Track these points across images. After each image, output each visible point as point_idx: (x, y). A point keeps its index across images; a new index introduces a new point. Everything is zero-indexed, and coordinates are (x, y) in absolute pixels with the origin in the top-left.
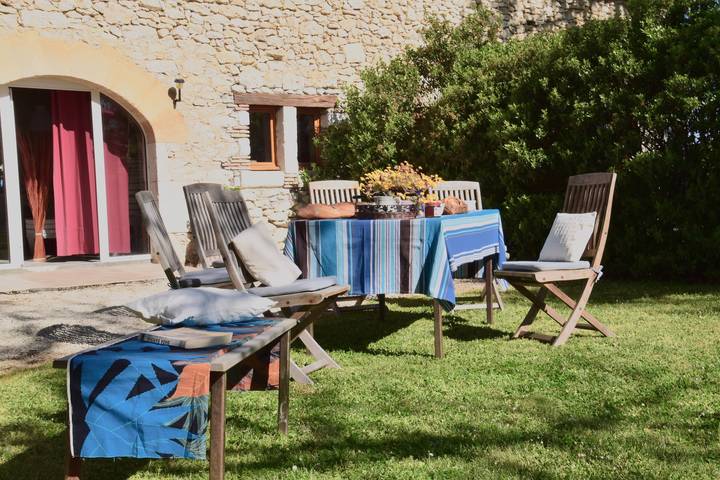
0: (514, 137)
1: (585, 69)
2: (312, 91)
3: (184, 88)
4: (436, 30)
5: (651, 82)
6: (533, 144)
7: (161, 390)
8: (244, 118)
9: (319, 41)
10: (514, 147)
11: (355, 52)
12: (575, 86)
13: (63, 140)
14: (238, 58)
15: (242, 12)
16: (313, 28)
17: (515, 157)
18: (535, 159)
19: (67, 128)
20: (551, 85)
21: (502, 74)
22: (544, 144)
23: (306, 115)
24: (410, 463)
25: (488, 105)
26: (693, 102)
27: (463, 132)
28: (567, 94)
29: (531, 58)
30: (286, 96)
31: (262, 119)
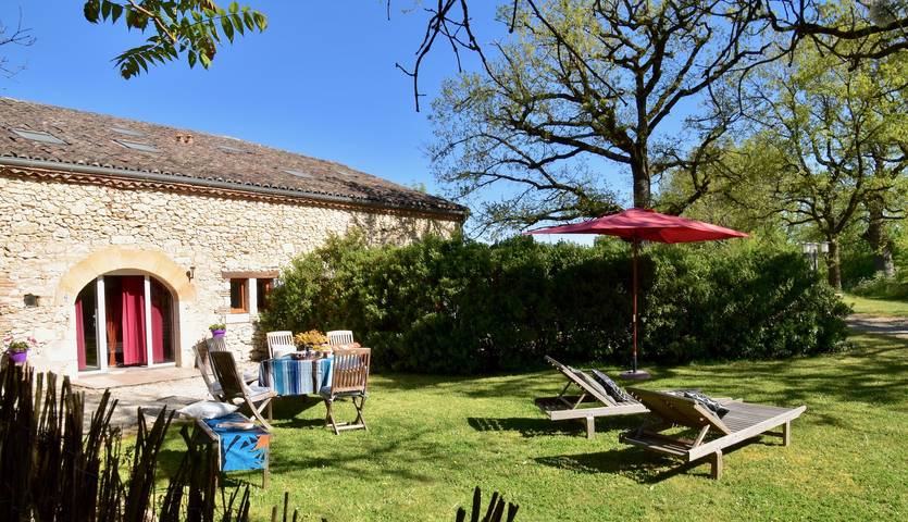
0: (371, 302)
1: (404, 271)
2: (265, 270)
3: (196, 271)
4: (332, 240)
5: (433, 280)
6: (380, 306)
7: (252, 445)
8: (228, 286)
9: (269, 242)
10: (372, 308)
11: (289, 248)
12: (400, 280)
13: (128, 301)
14: (225, 254)
15: (228, 230)
16: (266, 235)
17: (372, 313)
18: (381, 314)
19: (130, 294)
20: (389, 277)
21: (366, 268)
22: (386, 306)
23: (262, 283)
24: (315, 469)
25: (358, 284)
26: (452, 291)
27: (346, 298)
28: (396, 282)
29: (379, 261)
30: (251, 274)
31: (238, 286)
